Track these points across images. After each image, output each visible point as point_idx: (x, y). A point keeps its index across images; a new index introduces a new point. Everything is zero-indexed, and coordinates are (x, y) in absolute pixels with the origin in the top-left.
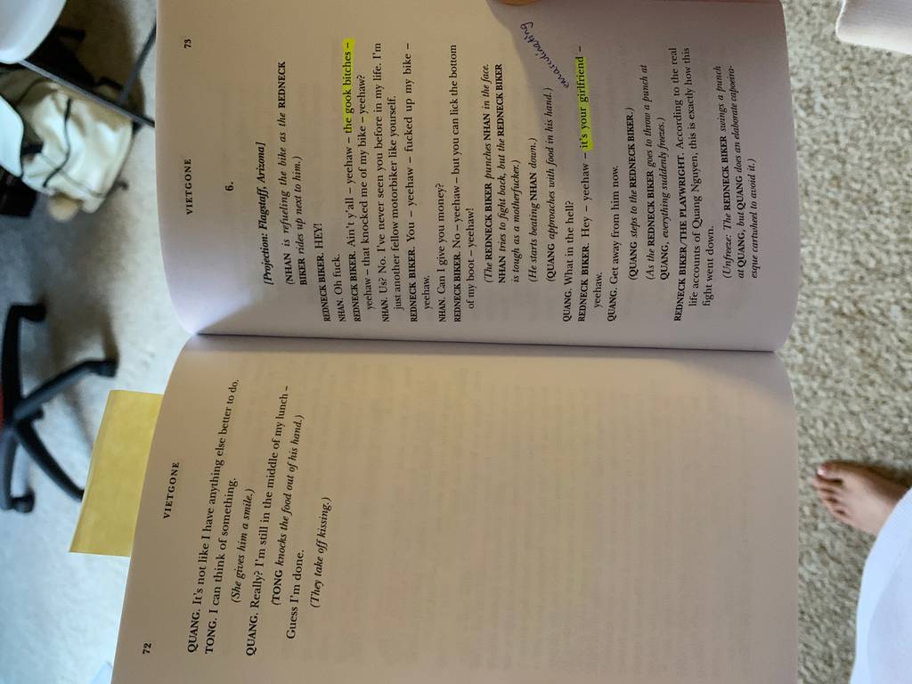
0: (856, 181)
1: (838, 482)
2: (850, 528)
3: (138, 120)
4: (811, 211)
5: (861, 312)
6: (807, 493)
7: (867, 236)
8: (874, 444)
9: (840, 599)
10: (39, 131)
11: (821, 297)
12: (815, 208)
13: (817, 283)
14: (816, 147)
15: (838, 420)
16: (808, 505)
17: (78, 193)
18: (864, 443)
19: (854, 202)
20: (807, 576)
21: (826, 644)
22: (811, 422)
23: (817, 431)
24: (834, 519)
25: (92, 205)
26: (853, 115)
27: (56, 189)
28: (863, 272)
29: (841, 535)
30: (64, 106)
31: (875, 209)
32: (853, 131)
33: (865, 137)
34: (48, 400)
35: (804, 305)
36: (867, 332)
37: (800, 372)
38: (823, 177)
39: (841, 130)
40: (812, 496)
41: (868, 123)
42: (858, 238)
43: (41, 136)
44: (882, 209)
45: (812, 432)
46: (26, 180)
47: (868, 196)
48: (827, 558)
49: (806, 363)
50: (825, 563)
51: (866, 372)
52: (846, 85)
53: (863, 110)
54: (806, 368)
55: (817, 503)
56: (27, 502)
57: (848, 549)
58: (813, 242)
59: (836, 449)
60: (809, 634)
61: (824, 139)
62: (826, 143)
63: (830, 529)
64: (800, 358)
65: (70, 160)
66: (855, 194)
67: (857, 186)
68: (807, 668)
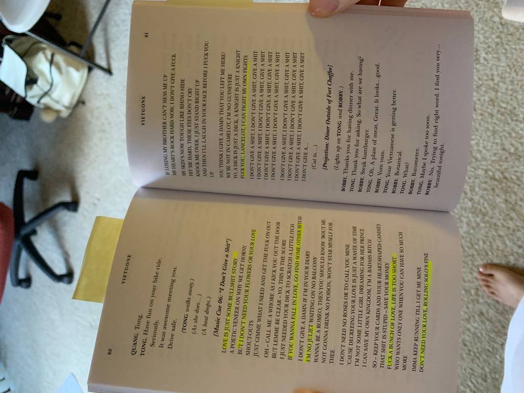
0: (503, 102)
1: (491, 275)
2: (497, 302)
3: (91, 65)
4: (478, 120)
5: (505, 178)
6: (473, 282)
7: (510, 134)
8: (512, 254)
9: (491, 343)
10: (36, 72)
11: (482, 169)
12: (479, 118)
13: (480, 161)
14: (480, 82)
15: (491, 240)
16: (474, 289)
17: (56, 106)
18: (507, 254)
19: (502, 114)
20: (472, 330)
21: (483, 369)
22: (476, 241)
23: (479, 246)
24: (489, 297)
25: (65, 113)
26: (502, 64)
27: (45, 104)
28: (507, 155)
29: (493, 307)
30: (49, 57)
31: (515, 118)
32: (502, 73)
33: (509, 77)
34: (39, 225)
35: (472, 174)
36: (509, 190)
37: (469, 212)
38: (484, 100)
39: (495, 73)
40: (476, 284)
41: (510, 69)
42: (505, 136)
43: (37, 75)
44: (519, 119)
45: (477, 247)
46: (28, 99)
47: (510, 111)
48: (484, 319)
49: (473, 206)
50: (483, 322)
51: (508, 213)
52: (499, 47)
53: (508, 61)
54: (473, 210)
55: (479, 288)
56: (27, 282)
57: (497, 314)
58: (478, 138)
59: (491, 257)
60: (473, 363)
61: (485, 78)
62: (486, 80)
63: (486, 302)
64: (470, 204)
65: (53, 87)
66: (503, 110)
67: (504, 105)
68: (472, 382)
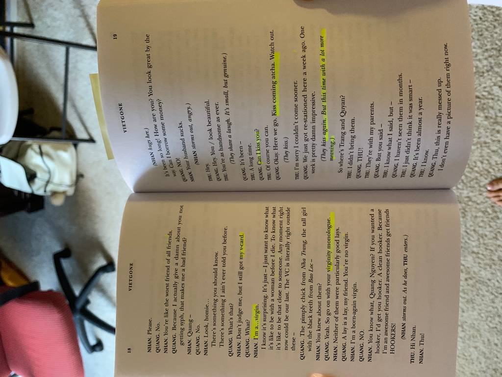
3: (75, 142)
10: (32, 167)
17: (61, 189)
25: (70, 191)
27: (51, 191)
30: (38, 150)
43: (34, 170)
46: (36, 193)
56: (99, 346)
65: (52, 175)
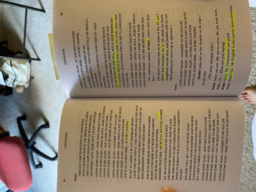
1: (246, 94)
3: (30, 60)
17: (22, 84)
25: (27, 86)
27: (16, 85)
30: (10, 63)
34: (36, 139)
43: (7, 74)
65: (17, 77)
